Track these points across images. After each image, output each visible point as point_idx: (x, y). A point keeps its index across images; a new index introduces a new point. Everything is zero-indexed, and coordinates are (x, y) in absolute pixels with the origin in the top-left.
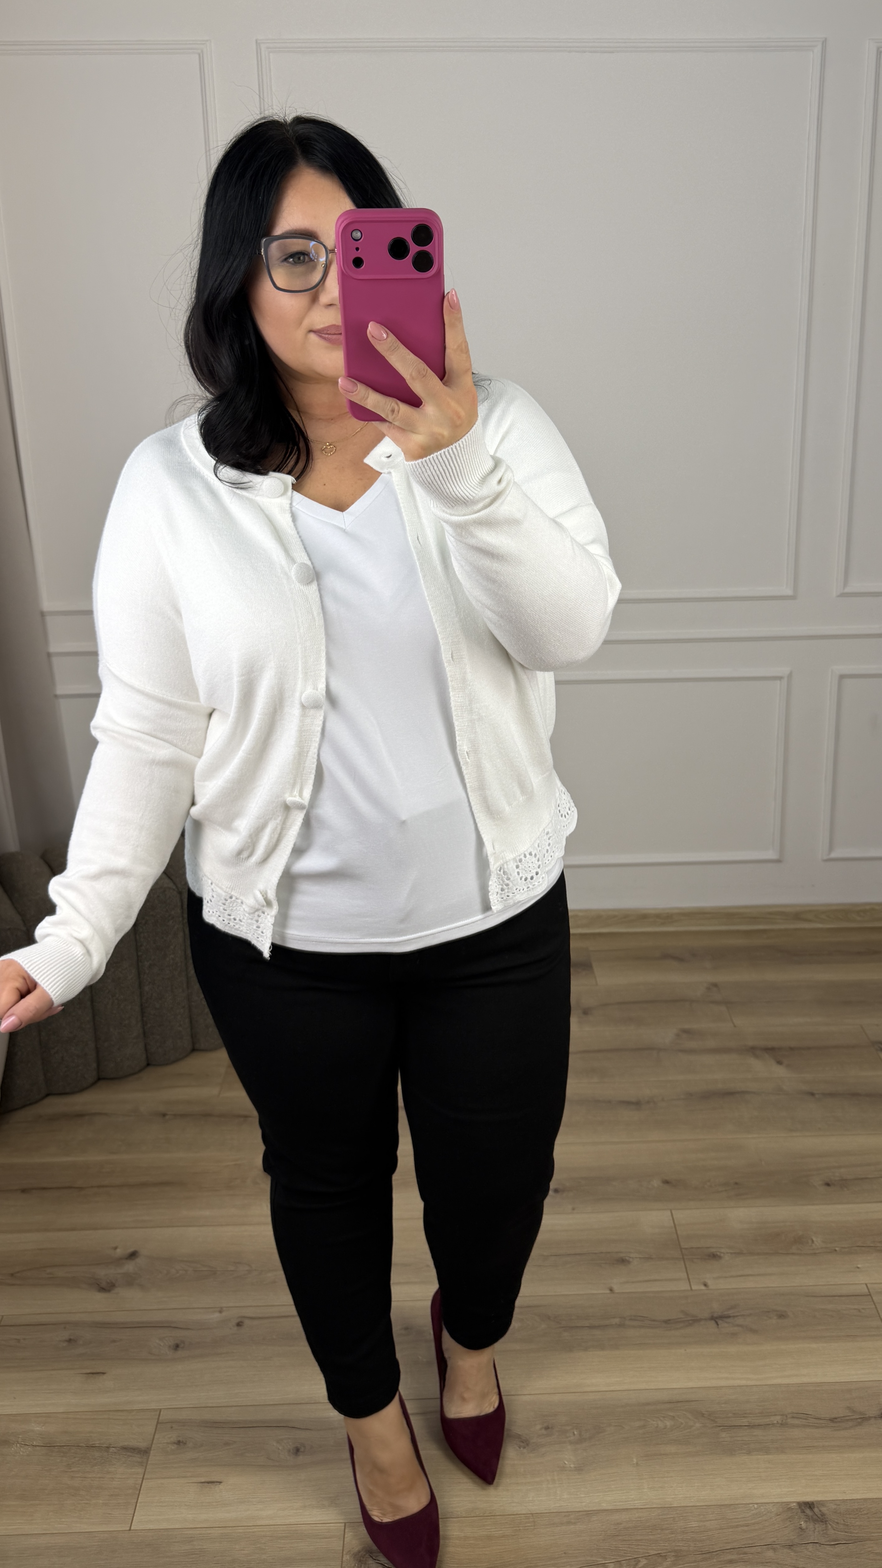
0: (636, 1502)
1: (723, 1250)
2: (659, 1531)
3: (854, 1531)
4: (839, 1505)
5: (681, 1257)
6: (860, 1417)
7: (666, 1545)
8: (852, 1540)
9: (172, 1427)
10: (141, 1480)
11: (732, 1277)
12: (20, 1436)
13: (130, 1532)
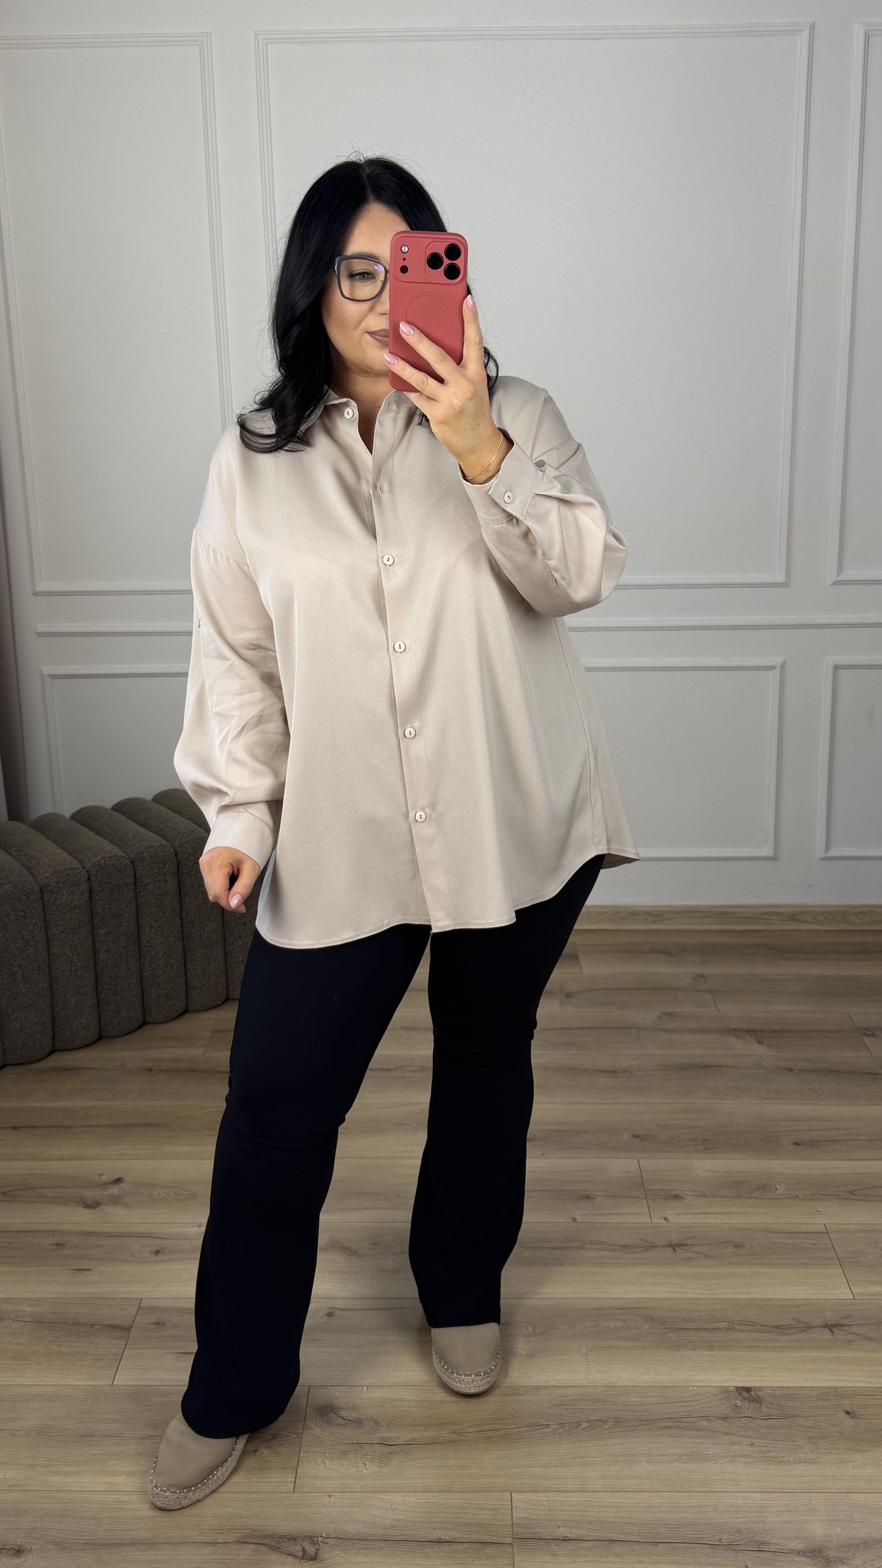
0: (583, 1381)
1: (686, 1193)
2: (602, 1403)
3: (788, 1410)
4: (775, 1390)
5: (645, 1196)
6: (802, 1326)
7: (607, 1413)
8: (784, 1416)
9: (152, 1312)
10: (123, 1349)
11: (692, 1214)
12: (12, 1314)
13: (113, 1386)
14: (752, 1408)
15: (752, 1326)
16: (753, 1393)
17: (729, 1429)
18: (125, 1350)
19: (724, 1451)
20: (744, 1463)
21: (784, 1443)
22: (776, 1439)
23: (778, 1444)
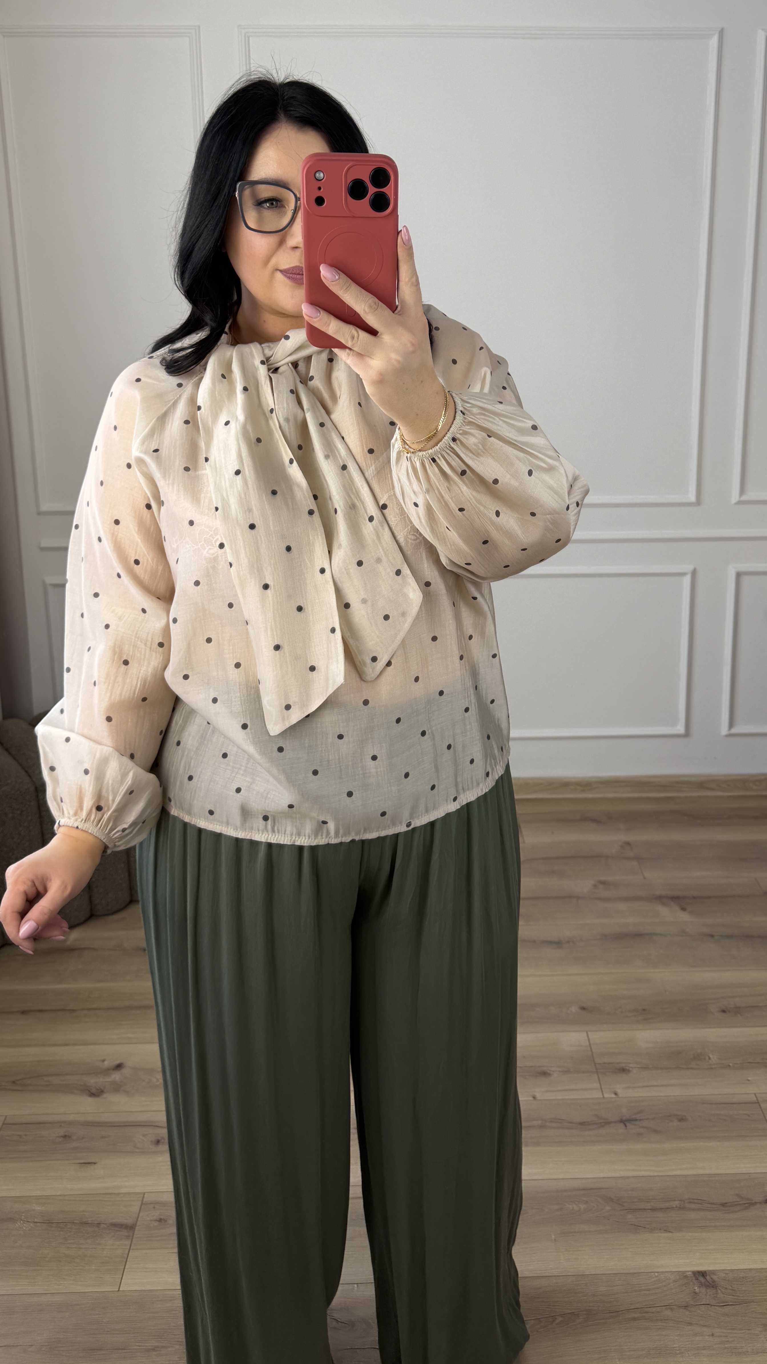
0: (553, 1271)
1: (631, 1066)
2: (573, 1294)
3: (740, 1295)
4: (728, 1274)
5: (595, 1071)
6: (748, 1202)
7: (579, 1305)
8: (738, 1302)
9: (154, 1207)
10: (128, 1250)
11: (639, 1087)
12: (23, 1214)
13: (119, 1292)
14: (709, 1294)
15: (701, 1204)
16: (708, 1278)
17: (690, 1318)
18: (131, 1251)
19: (688, 1343)
20: (708, 1356)
21: (742, 1332)
22: (733, 1328)
23: (735, 1333)
